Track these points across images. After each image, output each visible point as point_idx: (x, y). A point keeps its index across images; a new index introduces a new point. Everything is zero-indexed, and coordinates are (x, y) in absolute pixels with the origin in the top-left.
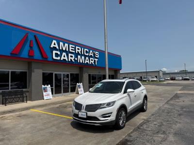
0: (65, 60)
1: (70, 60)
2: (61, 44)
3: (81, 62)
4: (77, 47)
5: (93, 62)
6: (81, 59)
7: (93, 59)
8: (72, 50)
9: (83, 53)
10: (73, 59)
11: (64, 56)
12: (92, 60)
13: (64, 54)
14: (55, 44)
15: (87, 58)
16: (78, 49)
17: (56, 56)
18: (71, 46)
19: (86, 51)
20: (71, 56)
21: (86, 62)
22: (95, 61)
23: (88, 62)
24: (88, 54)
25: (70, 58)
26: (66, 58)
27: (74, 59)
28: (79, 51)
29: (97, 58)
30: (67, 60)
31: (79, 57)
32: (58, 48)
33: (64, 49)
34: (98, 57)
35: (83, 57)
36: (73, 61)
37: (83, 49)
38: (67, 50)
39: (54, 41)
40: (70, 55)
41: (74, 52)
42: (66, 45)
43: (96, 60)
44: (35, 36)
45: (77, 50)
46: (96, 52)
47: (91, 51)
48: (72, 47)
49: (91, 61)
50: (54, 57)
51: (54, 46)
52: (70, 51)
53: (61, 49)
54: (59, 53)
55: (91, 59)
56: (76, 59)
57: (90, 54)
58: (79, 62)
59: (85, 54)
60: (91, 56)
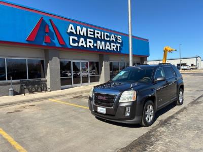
0: (83, 46)
1: (88, 46)
2: (79, 28)
3: (101, 48)
4: (96, 31)
5: (115, 48)
6: (101, 45)
7: (115, 44)
8: (90, 34)
9: (103, 38)
10: (91, 45)
11: (82, 42)
12: (114, 46)
13: (82, 39)
14: (71, 29)
15: (108, 43)
16: (98, 33)
17: (73, 43)
18: (89, 30)
19: (107, 35)
20: (90, 42)
21: (107, 48)
22: (117, 46)
23: (109, 48)
24: (108, 39)
25: (88, 44)
26: (84, 44)
27: (93, 45)
28: (99, 35)
29: (119, 43)
30: (85, 46)
31: (99, 42)
32: (75, 33)
33: (82, 34)
34: (121, 42)
35: (103, 43)
36: (92, 47)
37: (103, 33)
38: (85, 35)
39: (71, 26)
40: (88, 40)
41: (93, 36)
42: (84, 29)
43: (119, 45)
45: (96, 35)
46: (118, 36)
47: (113, 35)
49: (112, 47)
51: (71, 31)
52: (89, 35)
53: (78, 33)
54: (76, 38)
55: (112, 44)
56: (95, 45)
57: (111, 39)
58: (98, 48)
59: (106, 39)
60: (113, 40)
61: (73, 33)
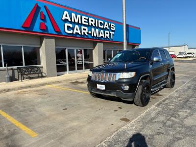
0: (78, 33)
1: (83, 34)
2: (73, 15)
3: (95, 35)
4: (90, 19)
5: (108, 35)
6: (95, 33)
7: (108, 32)
8: (85, 22)
9: (97, 26)
10: (86, 32)
11: (77, 30)
13: (77, 26)
14: (66, 16)
15: (102, 31)
16: (92, 21)
17: (68, 30)
18: (83, 17)
19: (101, 23)
20: (85, 30)
21: (101, 35)
22: (110, 34)
23: (103, 35)
24: (102, 27)
25: (83, 31)
27: (88, 33)
28: (93, 23)
29: (112, 31)
30: (80, 33)
31: (93, 29)
32: (70, 20)
33: (76, 21)
34: (114, 29)
35: (97, 30)
37: (97, 20)
38: (80, 22)
39: (66, 13)
40: (83, 27)
41: (87, 24)
42: (79, 16)
43: (112, 33)
44: (45, 7)
45: (90, 22)
46: (112, 24)
47: (106, 23)
48: (85, 19)
49: (106, 35)
50: (67, 31)
51: (66, 18)
52: (83, 23)
53: (73, 21)
54: (71, 26)
56: (90, 32)
57: (105, 27)
58: (93, 35)
59: (100, 26)
60: (106, 28)
61: (68, 20)
